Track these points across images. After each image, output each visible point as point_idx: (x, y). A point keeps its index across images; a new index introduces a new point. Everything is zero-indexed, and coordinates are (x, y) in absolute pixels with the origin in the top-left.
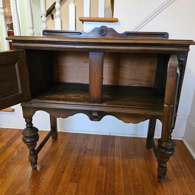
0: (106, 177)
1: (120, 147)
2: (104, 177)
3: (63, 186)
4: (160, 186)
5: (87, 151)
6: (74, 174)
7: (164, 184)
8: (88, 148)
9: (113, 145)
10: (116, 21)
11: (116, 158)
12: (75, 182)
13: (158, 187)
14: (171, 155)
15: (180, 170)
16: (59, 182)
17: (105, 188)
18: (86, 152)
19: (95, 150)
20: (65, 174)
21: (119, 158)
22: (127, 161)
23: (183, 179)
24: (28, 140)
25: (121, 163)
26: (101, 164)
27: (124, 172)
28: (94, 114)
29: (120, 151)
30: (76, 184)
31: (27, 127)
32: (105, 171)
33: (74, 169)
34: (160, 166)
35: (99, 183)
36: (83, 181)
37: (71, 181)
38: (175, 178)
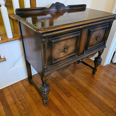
2: (77, 86)
3: (69, 101)
8: (54, 77)
11: (70, 75)
16: (65, 101)
19: (59, 76)
20: (62, 96)
22: (75, 74)
26: (69, 81)
30: (72, 96)
33: (63, 91)
37: (69, 97)
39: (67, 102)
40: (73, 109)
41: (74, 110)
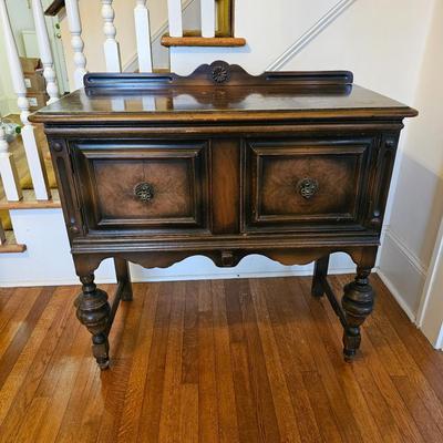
0: (249, 364)
1: (263, 300)
2: (246, 365)
3: (171, 394)
4: (348, 368)
5: (201, 317)
6: (187, 368)
7: (354, 363)
8: (200, 310)
9: (249, 298)
10: (241, 44)
11: (259, 324)
12: (192, 382)
13: (344, 370)
14: (368, 313)
15: (379, 333)
16: (162, 386)
17: (251, 386)
18: (198, 320)
19: (216, 314)
20: (169, 370)
21: (266, 323)
22: (281, 327)
23: (386, 349)
24: (90, 318)
25: (271, 334)
26: (234, 340)
27: (279, 350)
28: (224, 256)
29: (265, 309)
30: (196, 386)
31: (86, 293)
32: (244, 353)
33: (183, 358)
34: (347, 333)
35: (238, 377)
36: (208, 378)
37: (184, 382)
38: (374, 350)
39: (166, 393)
40: (163, 421)
41: (161, 425)
